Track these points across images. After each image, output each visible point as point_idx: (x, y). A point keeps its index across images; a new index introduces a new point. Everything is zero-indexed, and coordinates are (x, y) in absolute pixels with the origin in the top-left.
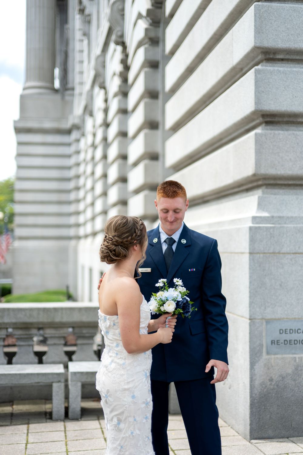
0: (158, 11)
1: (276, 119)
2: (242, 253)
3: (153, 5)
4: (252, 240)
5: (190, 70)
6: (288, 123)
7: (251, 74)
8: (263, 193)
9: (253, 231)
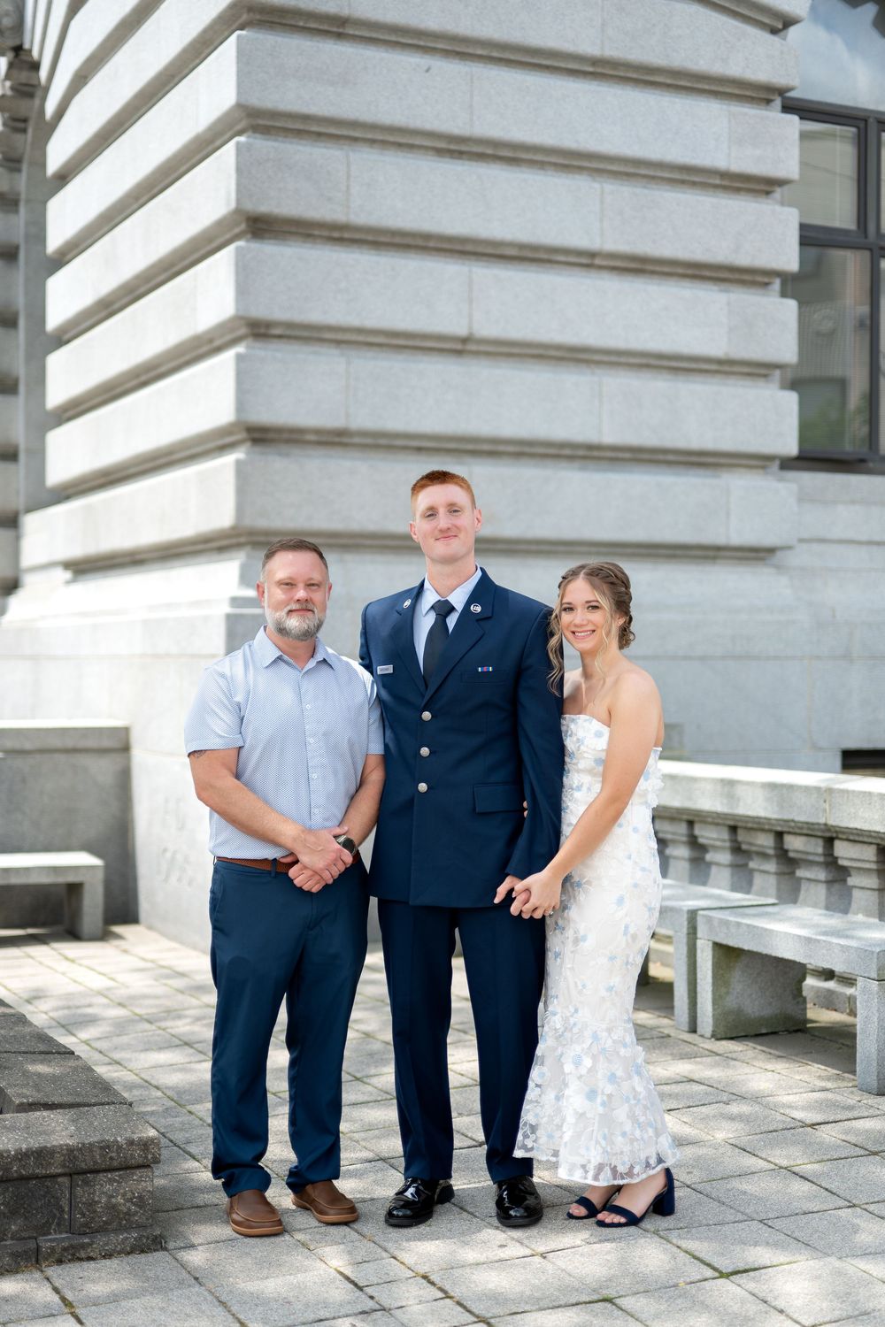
0: (19, 137)
1: (271, 436)
3: (5, 124)
4: (231, 635)
5: (107, 308)
6: (288, 441)
7: (227, 358)
8: (248, 557)
9: (231, 620)
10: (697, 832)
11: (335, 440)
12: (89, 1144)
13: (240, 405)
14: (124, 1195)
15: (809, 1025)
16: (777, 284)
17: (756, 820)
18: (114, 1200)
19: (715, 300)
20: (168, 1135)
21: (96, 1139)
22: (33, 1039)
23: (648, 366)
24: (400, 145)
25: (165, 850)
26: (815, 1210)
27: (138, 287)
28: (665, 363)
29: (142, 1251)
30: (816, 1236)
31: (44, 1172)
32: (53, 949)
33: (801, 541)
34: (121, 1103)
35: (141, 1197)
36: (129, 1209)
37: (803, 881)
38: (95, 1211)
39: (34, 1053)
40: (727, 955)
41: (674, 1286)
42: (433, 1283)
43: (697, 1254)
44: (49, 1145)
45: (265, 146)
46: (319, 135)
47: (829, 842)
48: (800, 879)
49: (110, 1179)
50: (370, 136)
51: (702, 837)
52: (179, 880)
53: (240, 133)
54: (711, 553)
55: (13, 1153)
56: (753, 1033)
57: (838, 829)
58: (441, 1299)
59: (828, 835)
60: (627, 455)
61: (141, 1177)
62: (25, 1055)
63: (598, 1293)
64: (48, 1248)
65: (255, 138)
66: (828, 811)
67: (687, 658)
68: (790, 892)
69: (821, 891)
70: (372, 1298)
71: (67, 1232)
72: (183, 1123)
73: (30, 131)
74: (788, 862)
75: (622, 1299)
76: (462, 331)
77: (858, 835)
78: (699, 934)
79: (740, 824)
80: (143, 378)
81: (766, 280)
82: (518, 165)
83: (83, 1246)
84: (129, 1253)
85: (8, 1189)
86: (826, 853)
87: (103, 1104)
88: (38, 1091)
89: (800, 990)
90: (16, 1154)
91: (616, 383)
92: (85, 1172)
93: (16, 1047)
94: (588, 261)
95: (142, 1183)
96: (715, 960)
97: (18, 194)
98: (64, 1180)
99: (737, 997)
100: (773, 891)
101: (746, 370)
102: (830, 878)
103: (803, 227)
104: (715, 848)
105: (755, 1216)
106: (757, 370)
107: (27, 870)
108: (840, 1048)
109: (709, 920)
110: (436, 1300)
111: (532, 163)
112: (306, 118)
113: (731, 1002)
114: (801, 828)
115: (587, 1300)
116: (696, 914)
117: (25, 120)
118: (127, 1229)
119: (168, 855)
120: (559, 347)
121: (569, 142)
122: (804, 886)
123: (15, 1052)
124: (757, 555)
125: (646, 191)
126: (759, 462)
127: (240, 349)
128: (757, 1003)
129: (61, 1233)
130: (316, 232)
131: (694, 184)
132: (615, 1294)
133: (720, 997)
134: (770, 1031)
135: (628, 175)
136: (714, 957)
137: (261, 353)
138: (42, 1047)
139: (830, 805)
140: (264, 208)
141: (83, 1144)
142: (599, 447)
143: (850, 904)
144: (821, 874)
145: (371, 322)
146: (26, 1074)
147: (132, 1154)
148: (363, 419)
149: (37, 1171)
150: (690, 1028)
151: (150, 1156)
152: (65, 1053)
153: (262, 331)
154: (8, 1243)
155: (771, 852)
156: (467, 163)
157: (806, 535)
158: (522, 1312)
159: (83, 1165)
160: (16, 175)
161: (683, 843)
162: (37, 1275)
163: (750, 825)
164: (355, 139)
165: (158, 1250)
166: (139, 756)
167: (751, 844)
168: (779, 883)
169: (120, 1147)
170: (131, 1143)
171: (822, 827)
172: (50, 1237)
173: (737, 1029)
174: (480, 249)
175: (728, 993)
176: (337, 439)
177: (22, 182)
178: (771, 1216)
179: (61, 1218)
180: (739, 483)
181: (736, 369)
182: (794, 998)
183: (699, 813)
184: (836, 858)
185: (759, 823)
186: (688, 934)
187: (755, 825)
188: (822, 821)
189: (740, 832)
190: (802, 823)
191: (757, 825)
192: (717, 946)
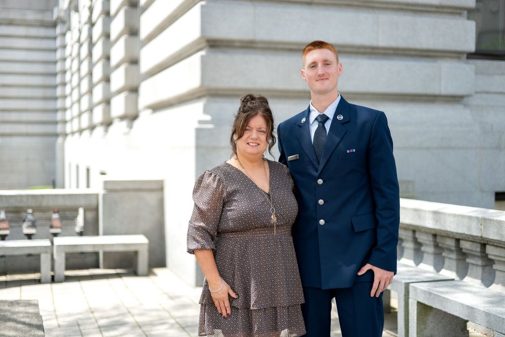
1: (217, 43)
2: (189, 147)
4: (198, 137)
7: (198, 7)
8: (207, 101)
9: (198, 131)
10: (417, 235)
11: (249, 46)
13: (203, 29)
17: (446, 232)
23: (402, 10)
32: (123, 280)
33: (477, 93)
37: (470, 265)
40: (424, 309)
47: (483, 245)
48: (468, 264)
51: (420, 239)
54: (432, 98)
57: (488, 240)
59: (483, 242)
60: (391, 52)
66: (483, 230)
68: (463, 270)
69: (479, 270)
74: (462, 255)
77: (499, 243)
78: (410, 296)
79: (438, 233)
86: (482, 251)
89: (465, 326)
91: (385, 18)
96: (418, 311)
99: (431, 330)
101: (450, 10)
102: (484, 264)
104: (426, 245)
106: (455, 11)
109: (415, 289)
113: (427, 333)
114: (469, 238)
116: (408, 285)
122: (470, 267)
124: (455, 99)
126: (456, 55)
127: (203, 3)
128: (441, 333)
133: (421, 330)
136: (417, 309)
137: (213, 4)
139: (484, 227)
142: (377, 48)
143: (494, 277)
144: (480, 262)
148: (262, 35)
155: (454, 249)
157: (478, 90)
163: (443, 234)
167: (443, 244)
168: (457, 265)
171: (480, 238)
175: (425, 328)
180: (446, 66)
181: (445, 10)
182: (462, 331)
183: (417, 227)
184: (487, 255)
185: (447, 234)
186: (405, 295)
187: (446, 235)
188: (479, 235)
189: (438, 237)
190: (469, 235)
191: (447, 235)
192: (419, 303)
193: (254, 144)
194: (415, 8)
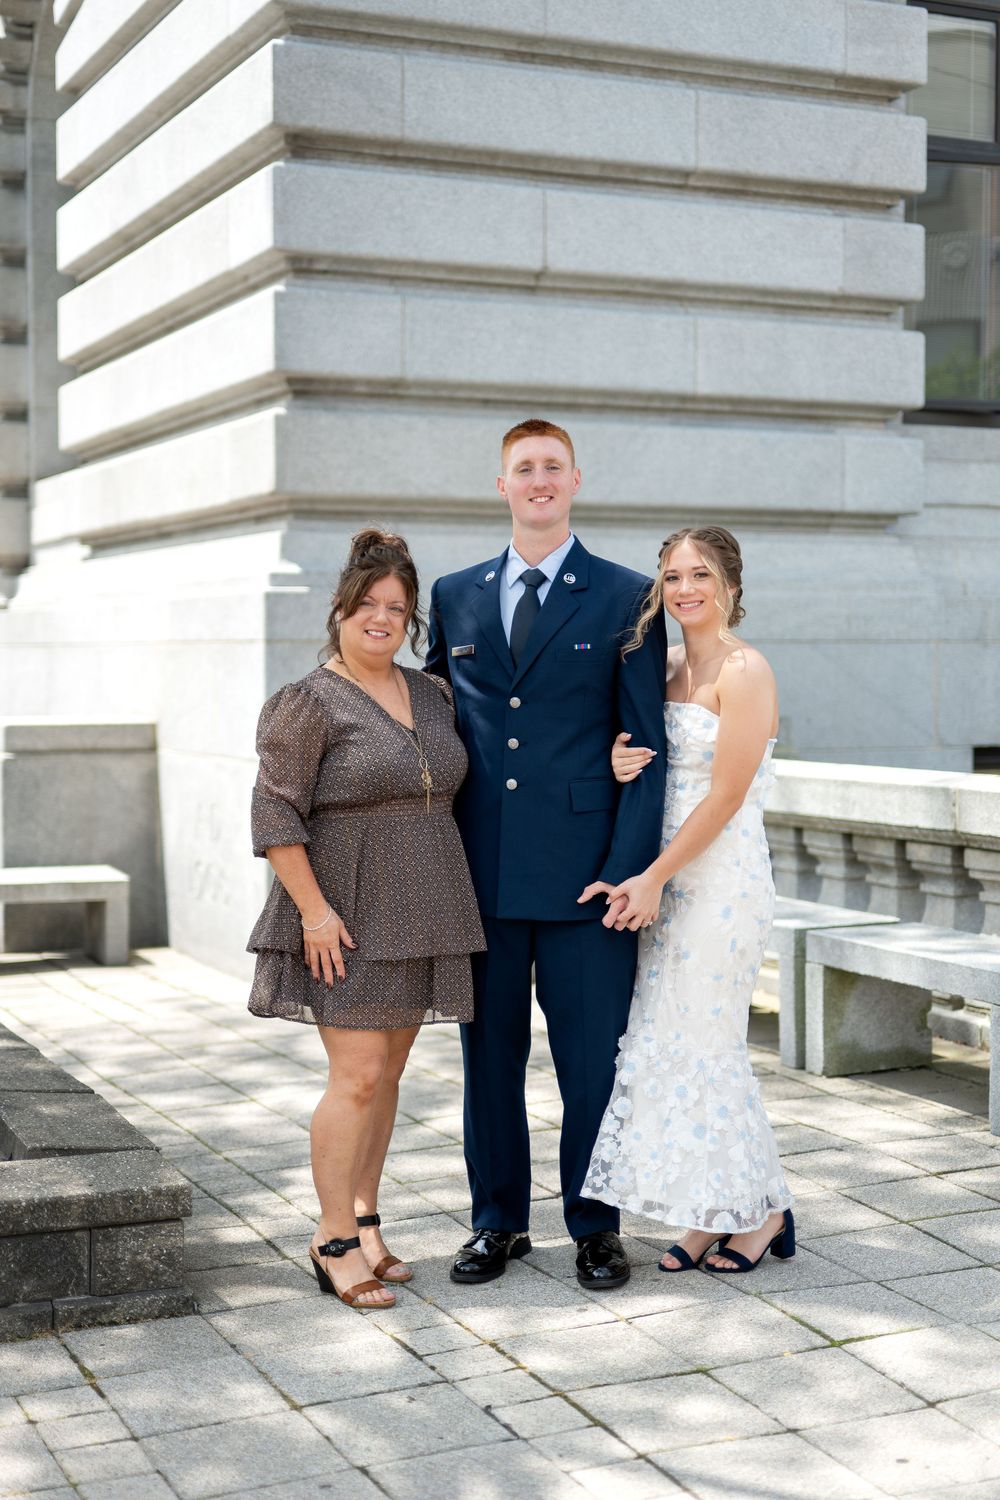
0: (24, 45)
1: (313, 387)
2: (251, 641)
3: (7, 31)
4: (271, 617)
5: (127, 242)
6: (336, 394)
7: (265, 298)
8: (291, 528)
9: (271, 600)
10: (806, 840)
11: (389, 393)
12: (110, 1194)
13: (280, 353)
14: (150, 1252)
15: (935, 1061)
16: (900, 207)
17: (875, 826)
18: (139, 1257)
19: (829, 227)
20: (201, 1185)
21: (118, 1189)
22: (47, 1076)
23: (751, 304)
24: (462, 48)
25: (198, 864)
26: (940, 1270)
27: (161, 218)
28: (770, 300)
29: (172, 1315)
30: (941, 1300)
31: (60, 1226)
32: (73, 976)
33: (927, 506)
34: (147, 1148)
35: (169, 1255)
36: (157, 1268)
37: (928, 897)
38: (118, 1270)
39: (49, 1092)
40: (841, 980)
41: (779, 1356)
42: (502, 1352)
43: (805, 1319)
44: (65, 1196)
45: (306, 49)
46: (369, 35)
47: (959, 851)
48: (924, 894)
49: (134, 1234)
50: (427, 37)
51: (813, 846)
52: (215, 897)
53: (277, 35)
54: (824, 521)
55: (24, 1204)
56: (870, 1069)
57: (969, 837)
58: (513, 1369)
59: (957, 843)
60: (726, 408)
61: (170, 1231)
62: (38, 1095)
63: (692, 1364)
64: (64, 1312)
65: (295, 41)
66: (957, 816)
67: (795, 641)
68: (913, 911)
69: (949, 907)
70: (433, 1368)
71: (86, 1294)
72: (218, 1172)
73: (37, 37)
74: (911, 875)
75: (718, 1370)
76: (535, 264)
77: (992, 843)
78: (809, 957)
79: (855, 831)
80: (169, 323)
81: (888, 202)
82: (600, 70)
83: (105, 1310)
84: (157, 1318)
85: (19, 1244)
86: (956, 864)
87: (125, 1149)
88: (53, 1134)
89: (924, 1021)
90: (28, 1206)
91: (713, 324)
92: (106, 1226)
93: (27, 1085)
94: (680, 182)
95: (171, 1239)
96: (827, 987)
97: (25, 112)
98: (83, 1235)
99: (852, 1029)
100: (894, 908)
101: (864, 307)
102: (959, 892)
103: (931, 140)
104: (827, 859)
105: (872, 1276)
106: (876, 308)
107: (41, 887)
108: (971, 1087)
109: (820, 940)
110: (506, 1371)
111: (616, 67)
112: (353, 16)
113: (845, 1034)
114: (925, 836)
115: (679, 1371)
116: (805, 935)
117: (31, 26)
118: (154, 1290)
119: (202, 869)
120: (646, 282)
121: (658, 42)
122: (929, 902)
123: (26, 1091)
124: (876, 522)
125: (748, 99)
126: (879, 414)
127: (279, 287)
128: (875, 1035)
129: (79, 1294)
130: (367, 151)
131: (804, 90)
132: (711, 1365)
133: (833, 1029)
134: (889, 1068)
135: (727, 80)
136: (825, 982)
137: (303, 292)
138: (57, 1085)
139: (960, 809)
140: (305, 122)
141: (104, 1195)
142: (694, 399)
143: (983, 918)
144: (949, 889)
145: (431, 255)
146: (38, 1115)
147: (159, 1206)
148: (421, 368)
149: (52, 1224)
150: (797, 1063)
151: (180, 1208)
152: (83, 1092)
153: (305, 265)
154: (19, 1305)
155: (892, 863)
156: (540, 67)
157: (933, 499)
158: (605, 1385)
159: (104, 1218)
160: (22, 90)
161: (791, 853)
162: (53, 1341)
163: (867, 832)
164: (411, 41)
165: (189, 1314)
166: (167, 755)
167: (868, 854)
168: (900, 899)
169: (145, 1198)
170: (158, 1193)
171: (951, 834)
172: (67, 1299)
173: (853, 1065)
174: (556, 169)
175: (841, 1024)
176: (391, 391)
177: (28, 97)
178: (889, 1276)
179: (80, 1278)
180: (856, 441)
181: (851, 306)
182: (918, 1030)
183: (808, 819)
184: (967, 870)
185: (878, 830)
186: (796, 957)
187: (873, 833)
188: (950, 827)
189: (856, 840)
190: (927, 830)
191: (876, 833)
192: (829, 971)
193: (379, 634)
194: (781, 301)
